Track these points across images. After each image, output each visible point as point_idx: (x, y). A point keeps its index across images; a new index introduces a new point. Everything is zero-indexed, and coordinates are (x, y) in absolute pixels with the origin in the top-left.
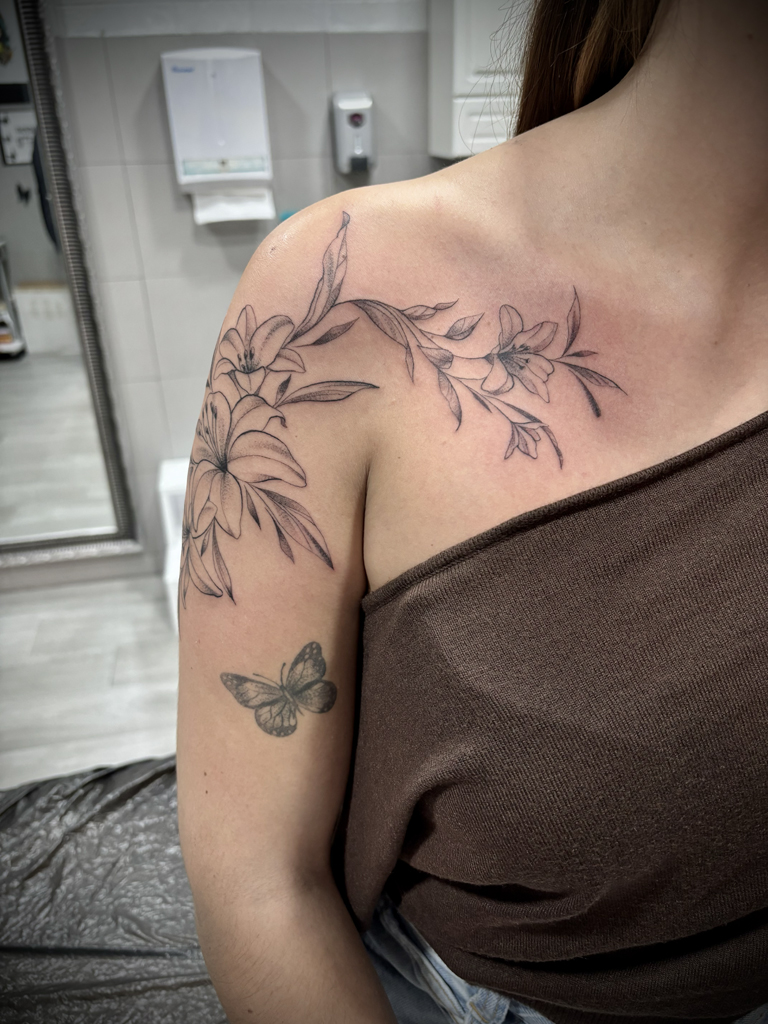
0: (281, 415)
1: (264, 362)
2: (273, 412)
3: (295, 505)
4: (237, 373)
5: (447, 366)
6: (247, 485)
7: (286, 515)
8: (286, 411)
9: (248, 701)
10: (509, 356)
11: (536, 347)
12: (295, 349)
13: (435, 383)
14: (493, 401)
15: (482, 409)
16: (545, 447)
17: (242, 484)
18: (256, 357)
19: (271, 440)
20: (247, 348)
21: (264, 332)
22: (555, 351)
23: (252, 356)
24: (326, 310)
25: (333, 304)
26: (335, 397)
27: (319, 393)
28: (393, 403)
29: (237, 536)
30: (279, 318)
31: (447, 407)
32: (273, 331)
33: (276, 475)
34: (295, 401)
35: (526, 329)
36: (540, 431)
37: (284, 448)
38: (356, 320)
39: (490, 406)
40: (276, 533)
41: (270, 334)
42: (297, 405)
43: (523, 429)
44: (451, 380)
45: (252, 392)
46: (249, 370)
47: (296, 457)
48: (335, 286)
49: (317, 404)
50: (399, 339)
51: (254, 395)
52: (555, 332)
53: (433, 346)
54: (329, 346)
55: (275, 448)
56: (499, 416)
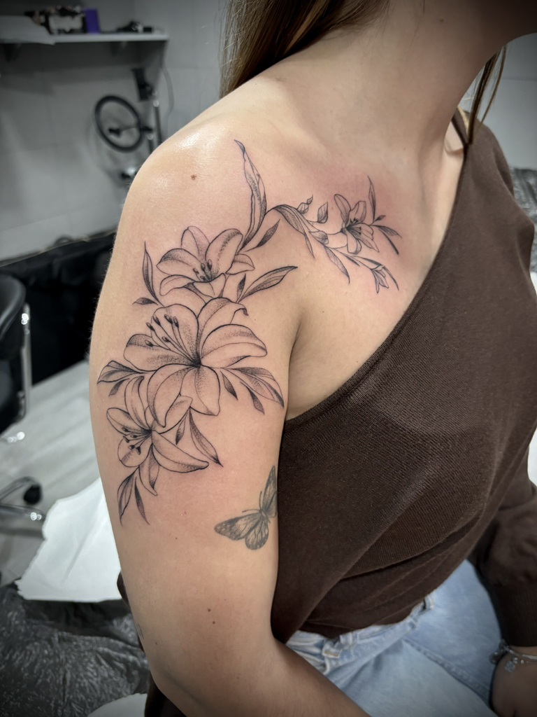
0: (241, 307)
1: (223, 269)
2: (235, 307)
3: (262, 371)
4: (196, 284)
5: (326, 242)
6: (223, 370)
7: (257, 381)
8: (247, 303)
9: (240, 535)
10: (351, 227)
11: (361, 218)
12: (245, 253)
13: (325, 255)
14: (357, 258)
15: (354, 265)
16: (389, 281)
17: (217, 371)
18: (214, 267)
19: (238, 329)
20: (203, 261)
21: (217, 245)
22: (369, 220)
23: (210, 267)
24: (262, 218)
25: (265, 213)
26: (275, 282)
27: (265, 283)
28: (307, 276)
29: (216, 413)
30: (229, 232)
31: (338, 269)
32: (226, 243)
33: (245, 354)
34: (251, 294)
35: (352, 208)
36: (383, 270)
37: (248, 331)
38: (278, 222)
39: (358, 262)
40: (250, 398)
41: (223, 246)
42: (253, 295)
43: (377, 271)
44: (333, 250)
45: (216, 296)
46: (208, 279)
47: (257, 335)
48: (262, 199)
49: (265, 291)
50: (300, 230)
51: (219, 298)
52: (365, 207)
53: (315, 230)
54: (267, 245)
55: (242, 334)
56: (364, 267)
